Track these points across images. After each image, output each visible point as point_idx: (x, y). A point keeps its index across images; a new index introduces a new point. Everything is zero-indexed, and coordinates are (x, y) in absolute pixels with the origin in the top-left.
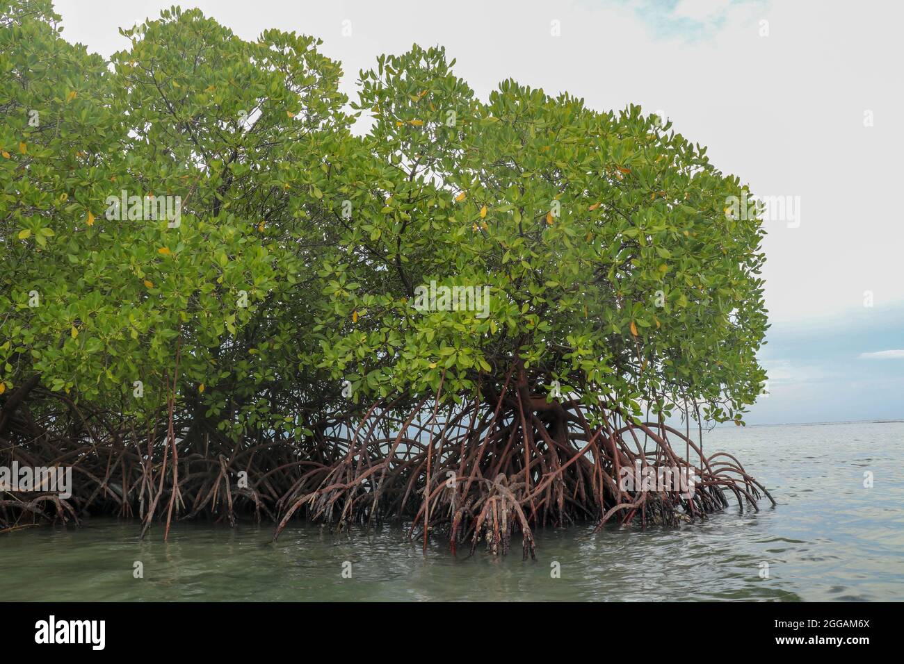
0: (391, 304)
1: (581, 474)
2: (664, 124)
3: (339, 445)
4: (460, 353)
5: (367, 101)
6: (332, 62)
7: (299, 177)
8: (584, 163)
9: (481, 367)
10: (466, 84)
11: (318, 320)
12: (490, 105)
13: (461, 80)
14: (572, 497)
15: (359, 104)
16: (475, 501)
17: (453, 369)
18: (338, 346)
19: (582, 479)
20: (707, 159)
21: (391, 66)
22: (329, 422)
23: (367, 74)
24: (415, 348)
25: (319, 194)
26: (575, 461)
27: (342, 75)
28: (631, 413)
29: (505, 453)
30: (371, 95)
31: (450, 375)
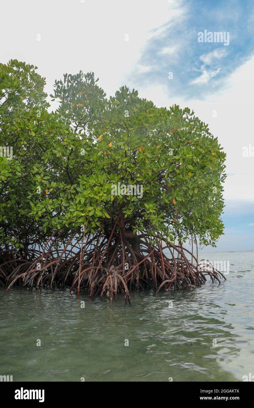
0: (64, 187)
1: (146, 267)
2: (191, 112)
3: (34, 253)
4: (96, 209)
5: (58, 94)
6: (42, 78)
7: (24, 126)
8: (156, 126)
9: (105, 216)
10: (102, 90)
11: (29, 193)
12: (115, 97)
13: (101, 88)
14: (142, 277)
15: (54, 95)
16: (99, 278)
17: (93, 216)
18: (39, 205)
19: (146, 269)
20: (208, 129)
21: (70, 79)
22: (30, 242)
23: (58, 82)
24: (75, 207)
25: (33, 134)
26: (143, 262)
27: (45, 84)
28: (169, 240)
29: (112, 257)
30: (60, 92)
31: (91, 219)
